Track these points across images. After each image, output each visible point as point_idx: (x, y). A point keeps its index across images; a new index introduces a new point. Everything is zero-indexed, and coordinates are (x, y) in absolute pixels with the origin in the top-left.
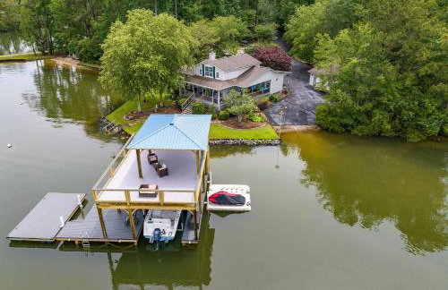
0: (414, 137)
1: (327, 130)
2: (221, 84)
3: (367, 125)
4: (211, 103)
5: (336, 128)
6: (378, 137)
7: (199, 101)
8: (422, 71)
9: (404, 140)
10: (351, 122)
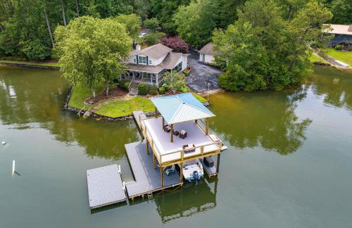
0: (279, 88)
1: (229, 91)
2: (156, 69)
3: (252, 84)
4: (152, 84)
5: (236, 89)
6: (258, 91)
7: (142, 83)
8: (281, 48)
9: (274, 90)
10: (243, 84)
